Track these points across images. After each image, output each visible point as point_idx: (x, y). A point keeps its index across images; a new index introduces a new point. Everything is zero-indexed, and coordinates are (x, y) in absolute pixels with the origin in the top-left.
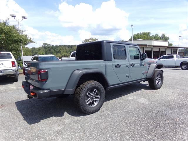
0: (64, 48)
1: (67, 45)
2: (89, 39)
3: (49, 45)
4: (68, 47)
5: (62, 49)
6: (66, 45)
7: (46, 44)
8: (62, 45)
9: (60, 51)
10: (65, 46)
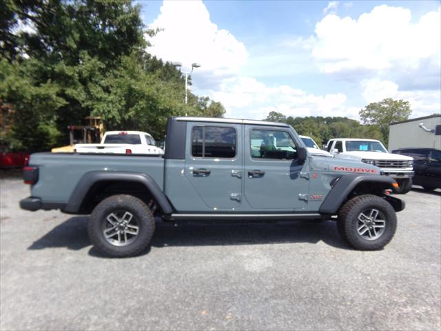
0: (315, 125)
1: (324, 117)
2: (382, 103)
3: (282, 116)
4: (327, 123)
5: (310, 127)
6: (322, 117)
7: (276, 114)
8: (312, 118)
9: (306, 130)
10: (319, 119)
